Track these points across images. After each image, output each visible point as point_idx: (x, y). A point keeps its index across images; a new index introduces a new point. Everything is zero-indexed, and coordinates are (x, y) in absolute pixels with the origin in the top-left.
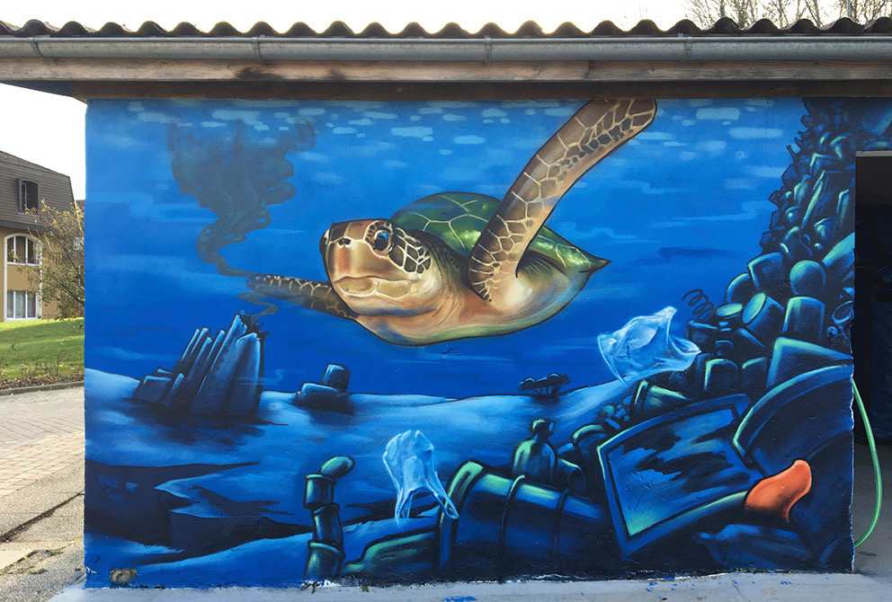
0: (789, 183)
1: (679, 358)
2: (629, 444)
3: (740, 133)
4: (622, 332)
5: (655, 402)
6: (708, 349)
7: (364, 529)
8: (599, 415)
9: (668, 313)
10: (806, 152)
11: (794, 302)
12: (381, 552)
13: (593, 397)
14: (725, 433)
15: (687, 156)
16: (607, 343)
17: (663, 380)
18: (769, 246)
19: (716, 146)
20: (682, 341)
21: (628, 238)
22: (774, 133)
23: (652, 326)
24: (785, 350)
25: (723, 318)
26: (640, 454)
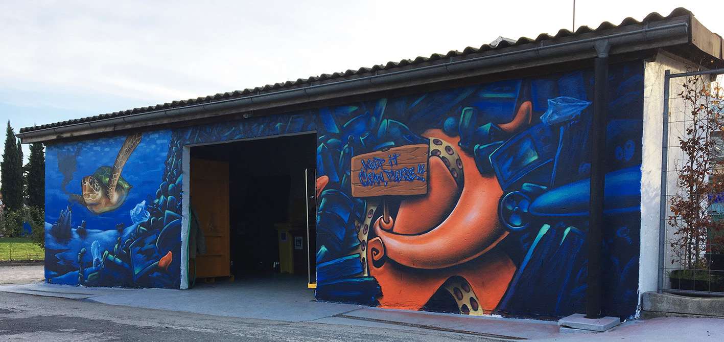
0: (168, 157)
1: (146, 217)
2: (135, 245)
3: (159, 142)
4: (135, 209)
5: (141, 231)
6: (152, 215)
7: (88, 270)
8: (130, 236)
9: (144, 202)
10: (172, 147)
11: (169, 198)
12: (91, 276)
13: (130, 230)
14: (154, 242)
15: (148, 150)
16: (132, 212)
17: (142, 225)
18: (164, 180)
19: (153, 147)
20: (147, 212)
21: (137, 178)
22: (166, 141)
23: (141, 207)
24: (168, 214)
25: (155, 204)
26: (138, 248)
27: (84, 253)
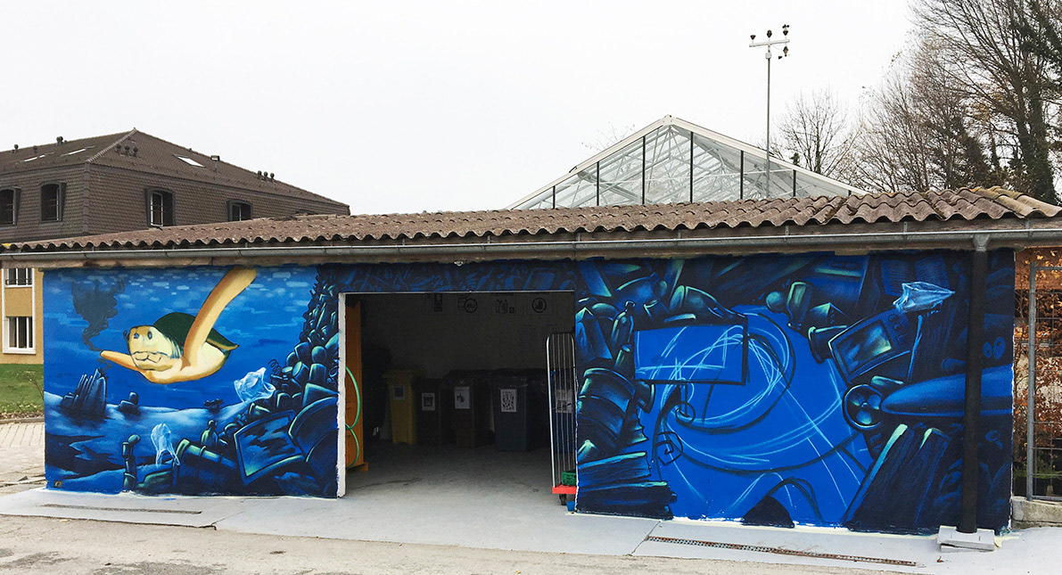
0: (311, 308)
1: (267, 392)
2: (247, 433)
3: (291, 284)
4: (244, 380)
5: (257, 413)
6: (279, 389)
7: (145, 468)
8: (234, 419)
9: (262, 371)
10: (318, 294)
11: (314, 366)
12: (151, 479)
13: (233, 410)
14: (285, 429)
15: (270, 295)
16: (238, 384)
17: (260, 403)
18: (303, 339)
19: (281, 291)
20: (269, 384)
21: (247, 335)
22: (304, 284)
23: (256, 377)
24: (310, 389)
25: (285, 374)
26: (251, 437)
27: (136, 441)
